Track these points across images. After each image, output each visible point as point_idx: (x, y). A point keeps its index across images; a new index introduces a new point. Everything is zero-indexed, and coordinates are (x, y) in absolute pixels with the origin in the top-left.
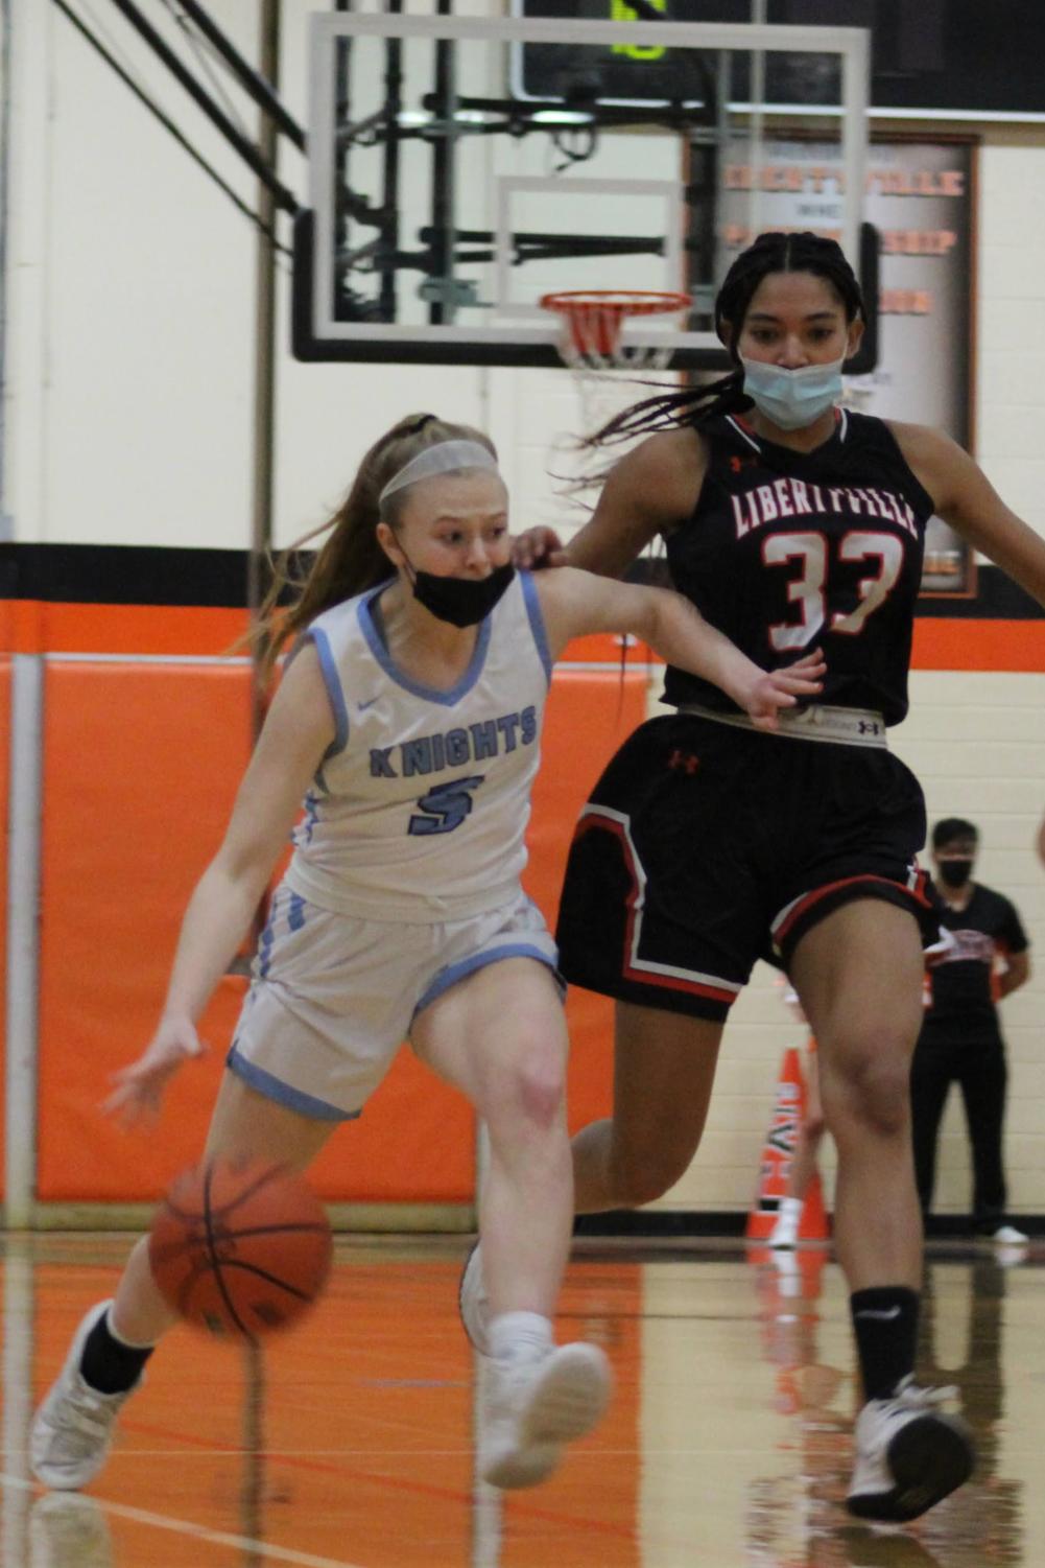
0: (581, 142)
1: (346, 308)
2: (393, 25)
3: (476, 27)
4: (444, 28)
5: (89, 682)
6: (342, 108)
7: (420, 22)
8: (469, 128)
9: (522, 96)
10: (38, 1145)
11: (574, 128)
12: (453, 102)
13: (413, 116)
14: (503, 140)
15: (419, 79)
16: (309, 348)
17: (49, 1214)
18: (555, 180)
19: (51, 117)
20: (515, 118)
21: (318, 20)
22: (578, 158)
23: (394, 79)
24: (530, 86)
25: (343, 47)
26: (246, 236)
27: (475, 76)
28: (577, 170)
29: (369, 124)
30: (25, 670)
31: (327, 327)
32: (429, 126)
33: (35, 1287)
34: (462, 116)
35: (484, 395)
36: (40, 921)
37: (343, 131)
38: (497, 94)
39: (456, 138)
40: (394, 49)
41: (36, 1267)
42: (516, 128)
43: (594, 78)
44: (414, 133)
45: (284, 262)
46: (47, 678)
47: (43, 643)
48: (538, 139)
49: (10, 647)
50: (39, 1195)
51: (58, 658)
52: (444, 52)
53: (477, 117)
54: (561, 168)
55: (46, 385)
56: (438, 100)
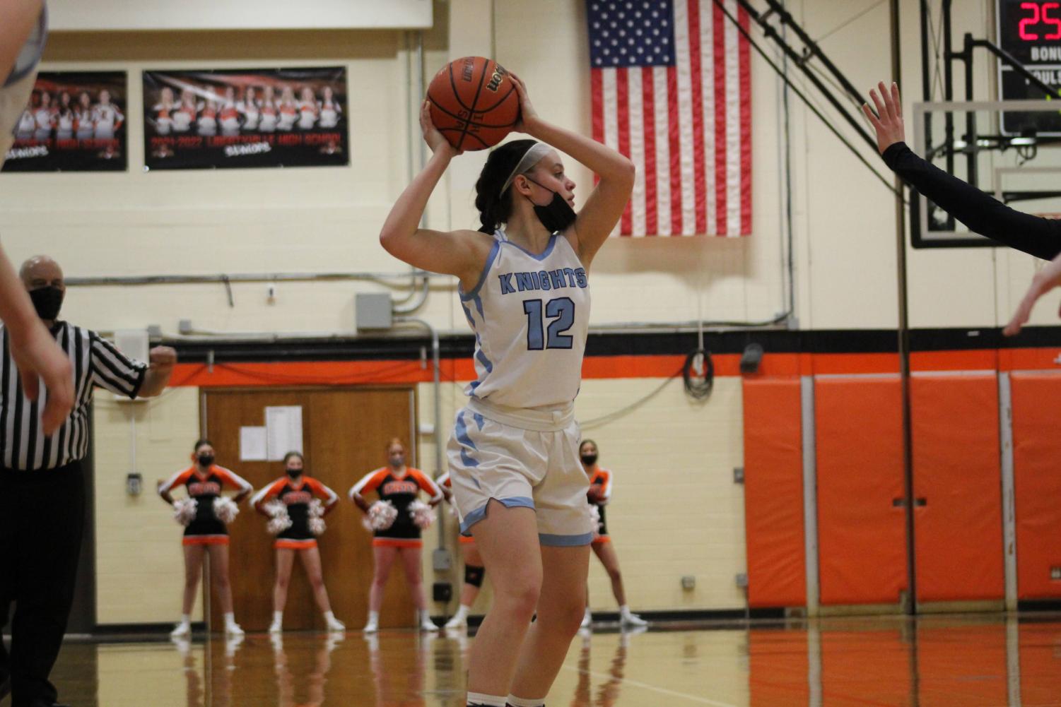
0: (1030, 151)
1: (934, 225)
2: (948, 107)
3: (983, 106)
4: (970, 106)
5: (832, 387)
6: (928, 142)
7: (959, 105)
8: (983, 148)
9: (1004, 133)
10: (820, 581)
11: (1027, 146)
12: (975, 138)
13: (959, 144)
14: (997, 153)
15: (960, 128)
16: (919, 243)
17: (825, 610)
18: (1019, 168)
19: (807, 151)
20: (1002, 143)
21: (916, 107)
22: (1027, 158)
23: (950, 129)
24: (1007, 129)
25: (928, 117)
26: (891, 199)
27: (984, 126)
28: (1028, 164)
29: (940, 148)
30: (806, 383)
31: (926, 234)
32: (964, 148)
33: (821, 641)
34: (980, 143)
35: (994, 260)
36: (817, 488)
37: (930, 152)
38: (994, 133)
39: (977, 153)
40: (949, 117)
41: (821, 633)
42: (1002, 147)
43: (1034, 125)
44: (959, 151)
45: (907, 208)
46: (816, 387)
47: (813, 372)
48: (1011, 152)
49: (799, 373)
50: (821, 602)
51: (820, 378)
52: (970, 118)
53: (986, 143)
54: (1022, 163)
55: (810, 263)
56: (969, 137)
